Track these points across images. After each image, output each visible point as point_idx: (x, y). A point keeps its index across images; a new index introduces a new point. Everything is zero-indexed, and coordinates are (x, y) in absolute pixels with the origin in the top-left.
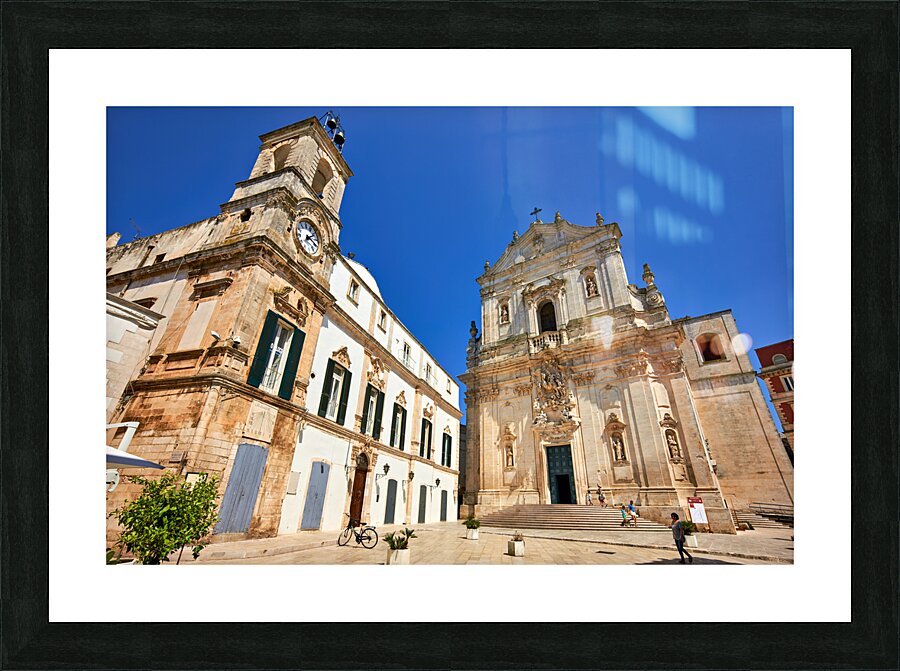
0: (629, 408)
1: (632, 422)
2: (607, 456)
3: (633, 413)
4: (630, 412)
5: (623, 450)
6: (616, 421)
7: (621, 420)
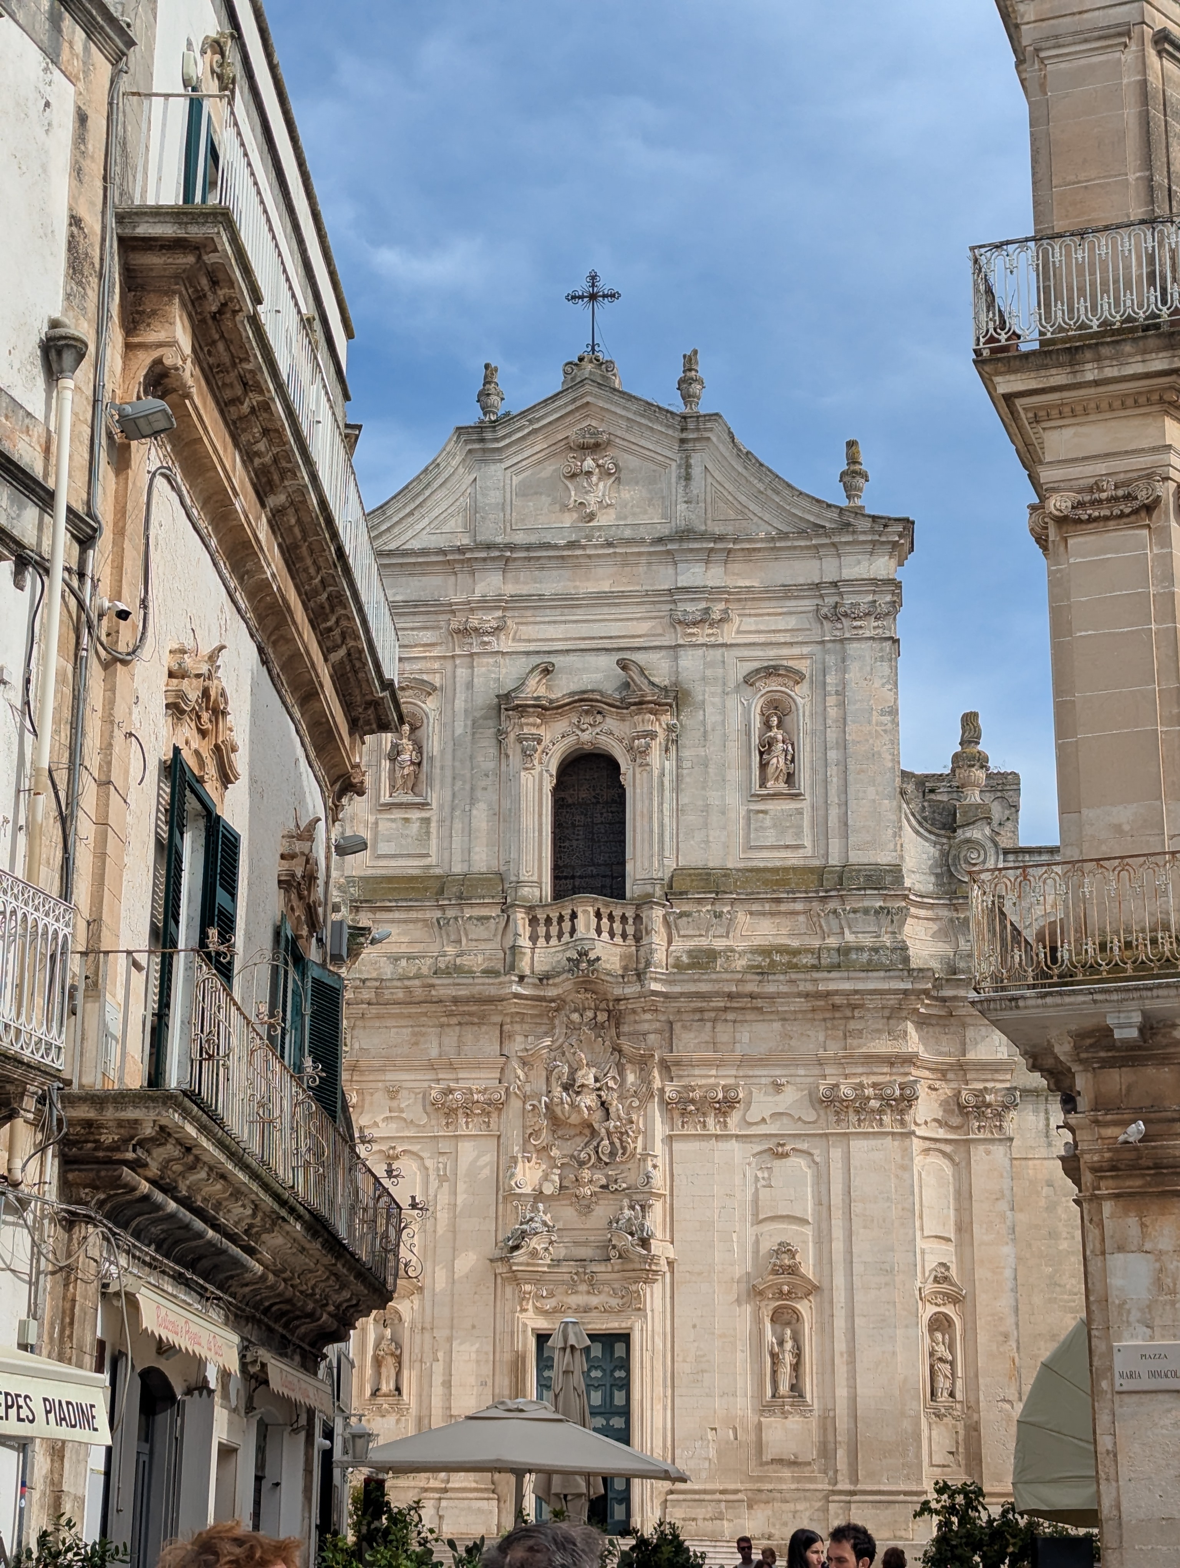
0: (838, 1233)
1: (839, 1280)
2: (745, 1383)
3: (849, 1252)
4: (838, 1246)
5: (796, 1367)
6: (793, 1270)
7: (808, 1269)
